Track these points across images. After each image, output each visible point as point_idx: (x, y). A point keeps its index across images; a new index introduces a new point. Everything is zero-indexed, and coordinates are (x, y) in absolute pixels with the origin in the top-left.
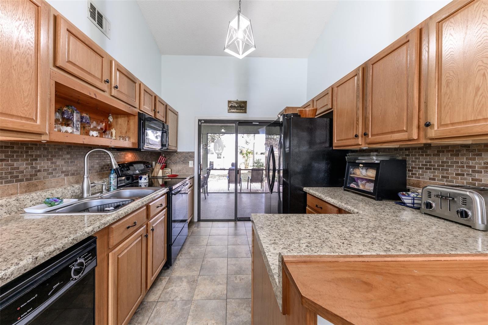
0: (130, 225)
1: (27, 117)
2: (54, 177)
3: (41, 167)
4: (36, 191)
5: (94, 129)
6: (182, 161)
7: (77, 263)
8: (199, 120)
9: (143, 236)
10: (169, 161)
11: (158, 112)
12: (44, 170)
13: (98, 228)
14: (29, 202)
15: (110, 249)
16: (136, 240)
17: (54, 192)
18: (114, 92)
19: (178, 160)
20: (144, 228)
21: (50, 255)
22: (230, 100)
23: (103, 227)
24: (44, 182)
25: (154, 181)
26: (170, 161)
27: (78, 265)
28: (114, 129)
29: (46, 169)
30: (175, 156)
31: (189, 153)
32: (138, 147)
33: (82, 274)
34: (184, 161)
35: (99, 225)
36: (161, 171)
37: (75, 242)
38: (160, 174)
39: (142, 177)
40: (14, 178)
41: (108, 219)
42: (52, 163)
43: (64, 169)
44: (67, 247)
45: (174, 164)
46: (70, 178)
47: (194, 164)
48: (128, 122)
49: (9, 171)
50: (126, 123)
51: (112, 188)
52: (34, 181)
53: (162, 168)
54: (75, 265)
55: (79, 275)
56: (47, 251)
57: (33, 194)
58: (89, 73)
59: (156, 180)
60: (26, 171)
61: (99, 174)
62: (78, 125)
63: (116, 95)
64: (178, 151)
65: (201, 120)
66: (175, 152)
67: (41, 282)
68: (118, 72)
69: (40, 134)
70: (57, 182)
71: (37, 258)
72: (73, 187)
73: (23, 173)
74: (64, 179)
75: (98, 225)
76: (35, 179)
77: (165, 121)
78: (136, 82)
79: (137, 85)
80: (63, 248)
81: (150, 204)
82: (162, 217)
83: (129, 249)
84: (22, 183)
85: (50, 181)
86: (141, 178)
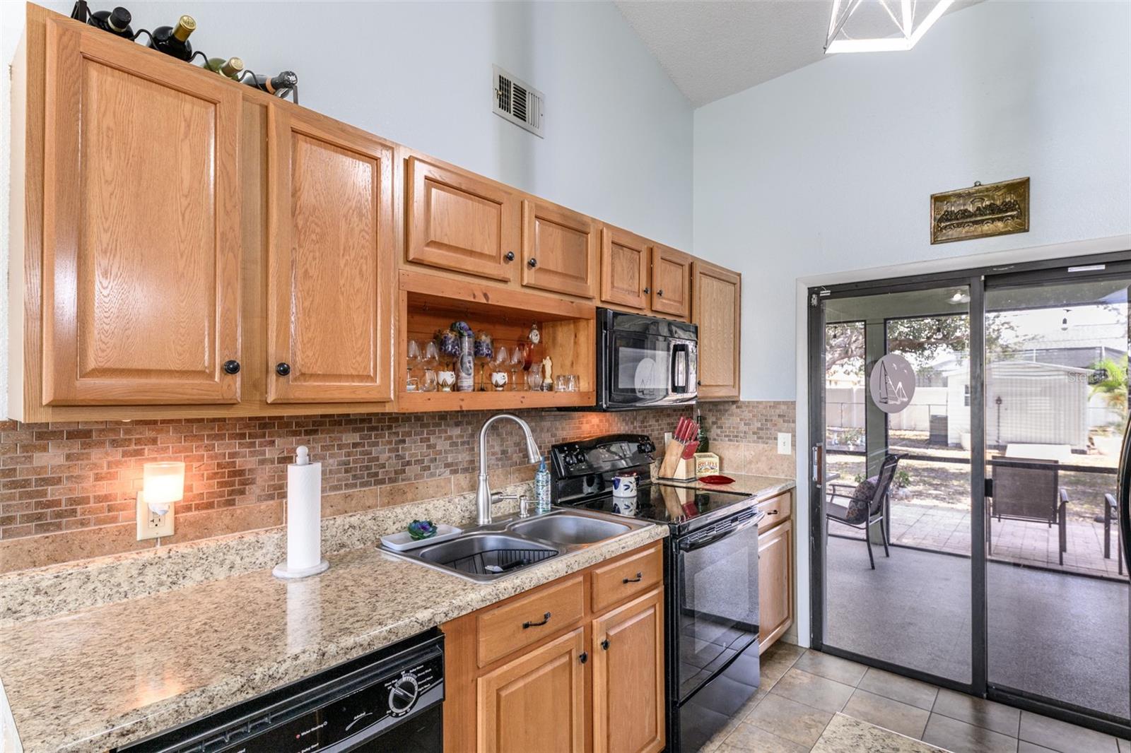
0: (533, 619)
1: (361, 373)
2: (433, 475)
3: (411, 456)
4: (403, 502)
5: (502, 368)
6: (754, 433)
7: (400, 682)
8: (812, 291)
9: (574, 654)
10: (714, 432)
11: (660, 294)
12: (417, 462)
13: (443, 615)
14: (391, 523)
15: (479, 670)
16: (551, 661)
17: (430, 507)
18: (529, 276)
19: (743, 427)
20: (579, 635)
21: (346, 653)
22: (940, 190)
23: (455, 615)
24: (417, 485)
25: (665, 491)
26: (719, 431)
27: (402, 686)
28: (548, 358)
29: (418, 460)
30: (732, 415)
31: (776, 404)
32: (597, 403)
33: (411, 708)
34: (762, 433)
35: (447, 609)
36: (683, 462)
37: (395, 639)
38: (681, 473)
39: (619, 480)
40: (372, 477)
41: (469, 599)
42: (429, 447)
43: (450, 460)
44: (378, 646)
45: (730, 440)
46: (461, 477)
47: (794, 445)
48: (576, 336)
49: (366, 464)
50: (572, 341)
51: (540, 506)
52: (401, 484)
53: (687, 455)
54: (396, 685)
55: (405, 709)
56: (342, 645)
57: (398, 510)
58: (471, 253)
59: (669, 489)
60: (389, 464)
61: (519, 470)
62: (470, 363)
63: (532, 282)
64: (742, 399)
65: (820, 288)
66: (734, 402)
67: (333, 701)
68: (537, 223)
69: (383, 403)
70: (438, 487)
71: (324, 655)
72: (465, 498)
73: (385, 467)
74: (450, 481)
75: (445, 610)
76: (403, 480)
77: (686, 313)
78: (587, 230)
79: (592, 239)
80: (369, 645)
81: (599, 571)
82: (645, 610)
83: (530, 679)
84: (383, 486)
85: (427, 484)
86: (616, 484)
